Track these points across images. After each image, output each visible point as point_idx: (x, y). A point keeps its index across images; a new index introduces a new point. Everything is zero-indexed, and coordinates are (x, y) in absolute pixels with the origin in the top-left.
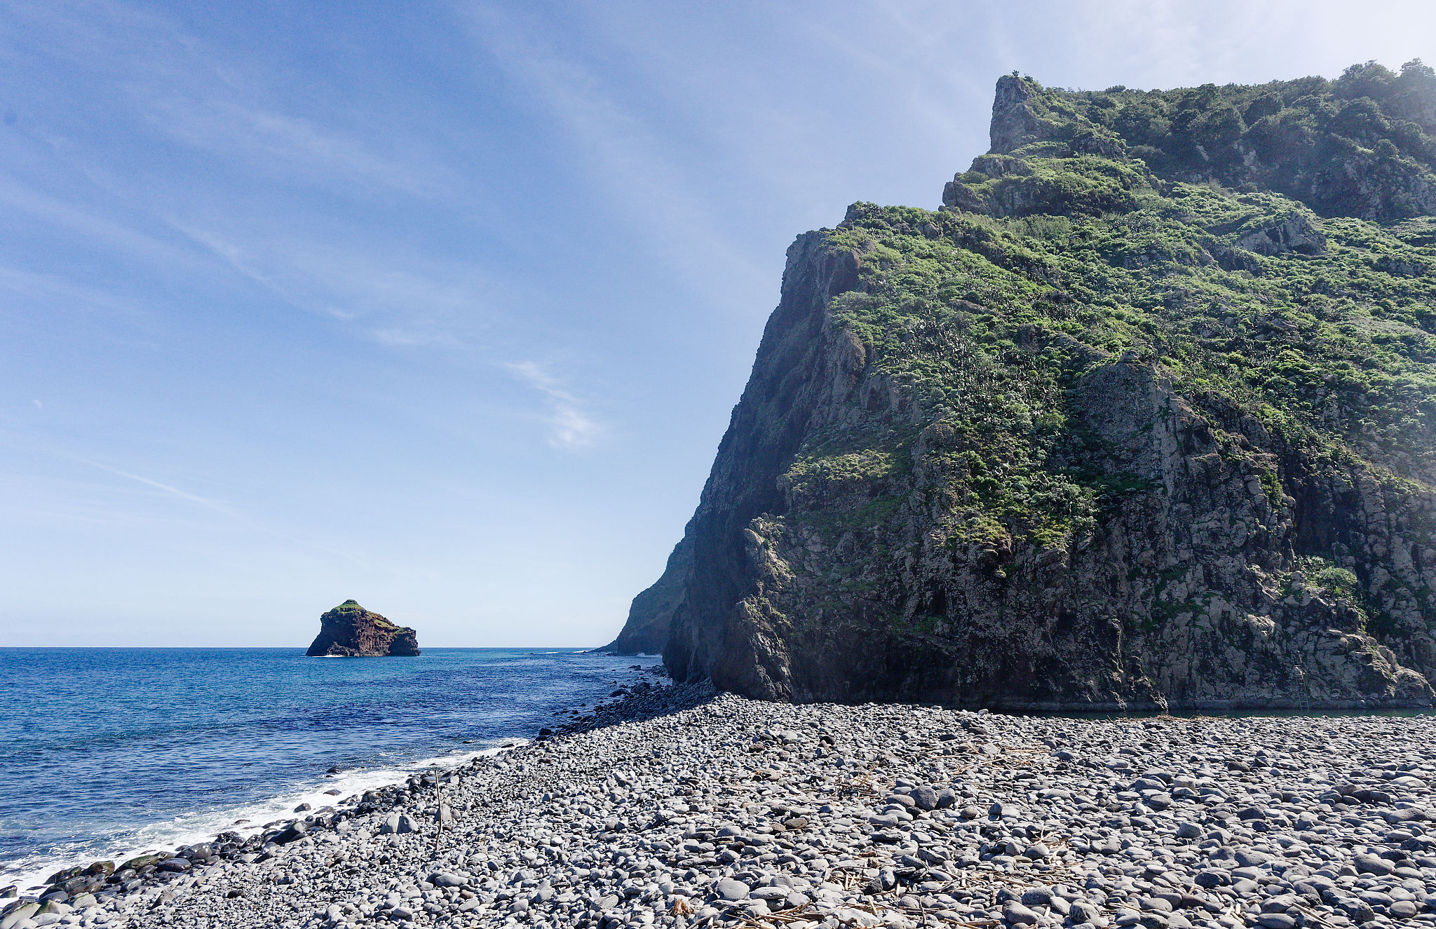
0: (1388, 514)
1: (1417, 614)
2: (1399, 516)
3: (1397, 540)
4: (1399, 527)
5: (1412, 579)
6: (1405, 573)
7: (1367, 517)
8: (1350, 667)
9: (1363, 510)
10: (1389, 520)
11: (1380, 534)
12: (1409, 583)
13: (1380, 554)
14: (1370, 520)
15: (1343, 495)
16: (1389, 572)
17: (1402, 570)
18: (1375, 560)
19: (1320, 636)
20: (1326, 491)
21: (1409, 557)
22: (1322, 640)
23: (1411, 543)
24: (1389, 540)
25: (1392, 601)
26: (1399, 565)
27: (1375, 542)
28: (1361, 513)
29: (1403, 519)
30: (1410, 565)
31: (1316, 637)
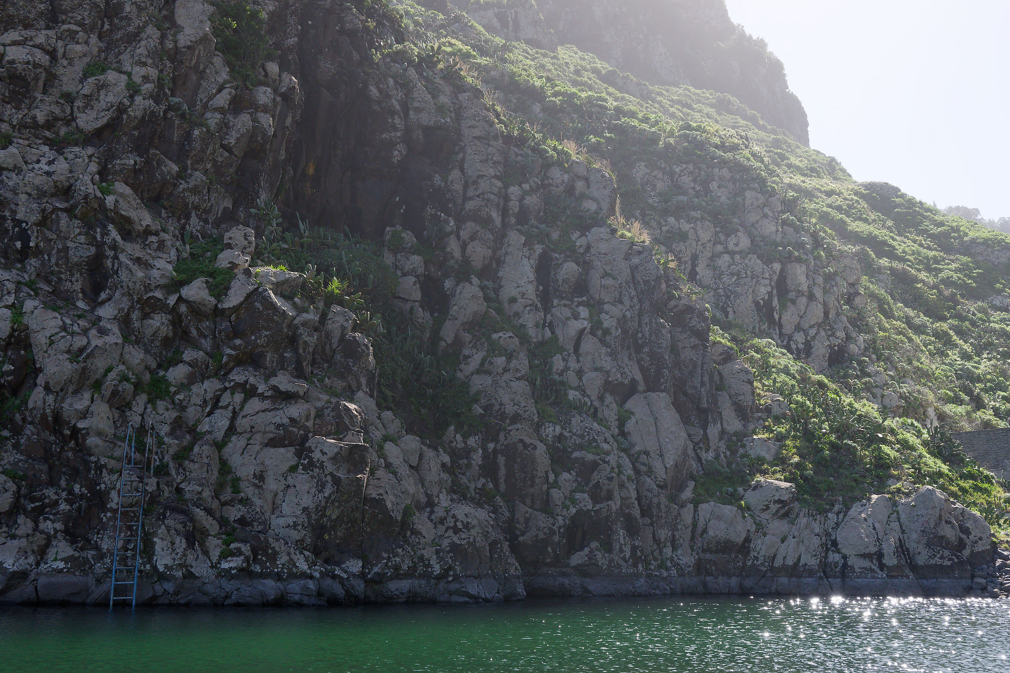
0: (506, 187)
1: (521, 387)
2: (525, 193)
3: (515, 239)
4: (523, 216)
5: (529, 320)
6: (517, 307)
7: (466, 186)
8: (302, 481)
9: (462, 170)
10: (507, 198)
11: (486, 222)
12: (523, 326)
13: (477, 263)
14: (471, 193)
15: (427, 129)
16: (487, 299)
17: (513, 300)
18: (464, 273)
19: (250, 392)
20: (392, 113)
21: (532, 276)
22: (255, 404)
23: (539, 249)
24: (500, 238)
25: (478, 357)
26: (509, 290)
27: (473, 238)
28: (456, 174)
29: (532, 201)
30: (531, 290)
31: (239, 397)
